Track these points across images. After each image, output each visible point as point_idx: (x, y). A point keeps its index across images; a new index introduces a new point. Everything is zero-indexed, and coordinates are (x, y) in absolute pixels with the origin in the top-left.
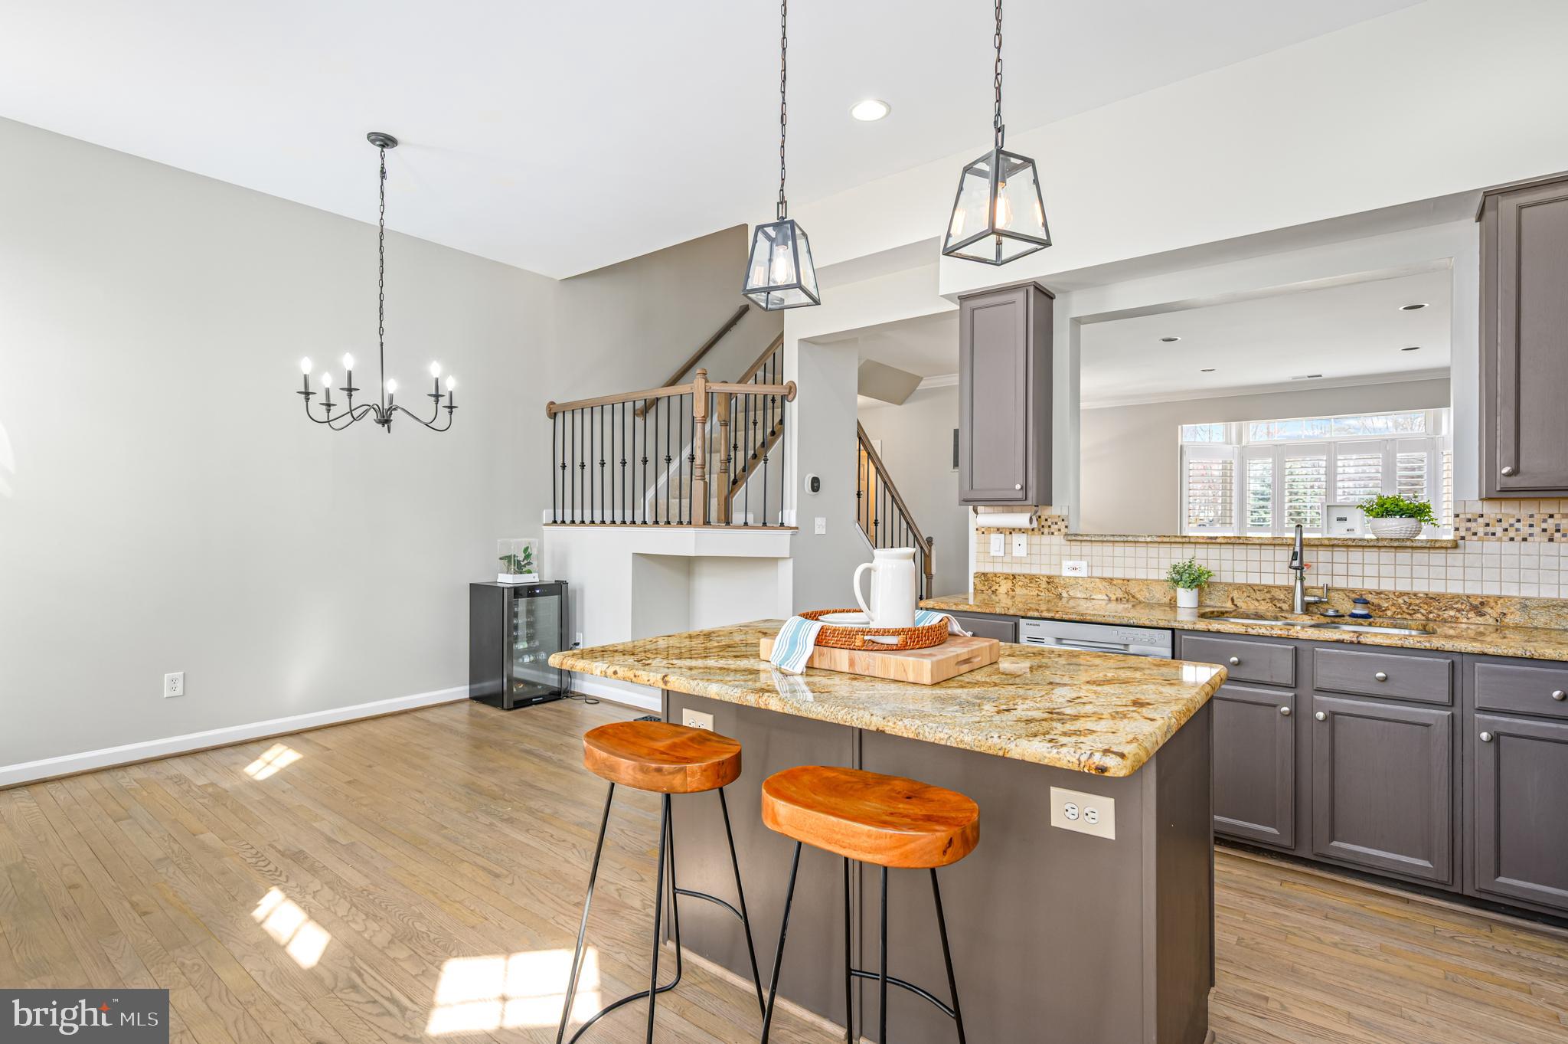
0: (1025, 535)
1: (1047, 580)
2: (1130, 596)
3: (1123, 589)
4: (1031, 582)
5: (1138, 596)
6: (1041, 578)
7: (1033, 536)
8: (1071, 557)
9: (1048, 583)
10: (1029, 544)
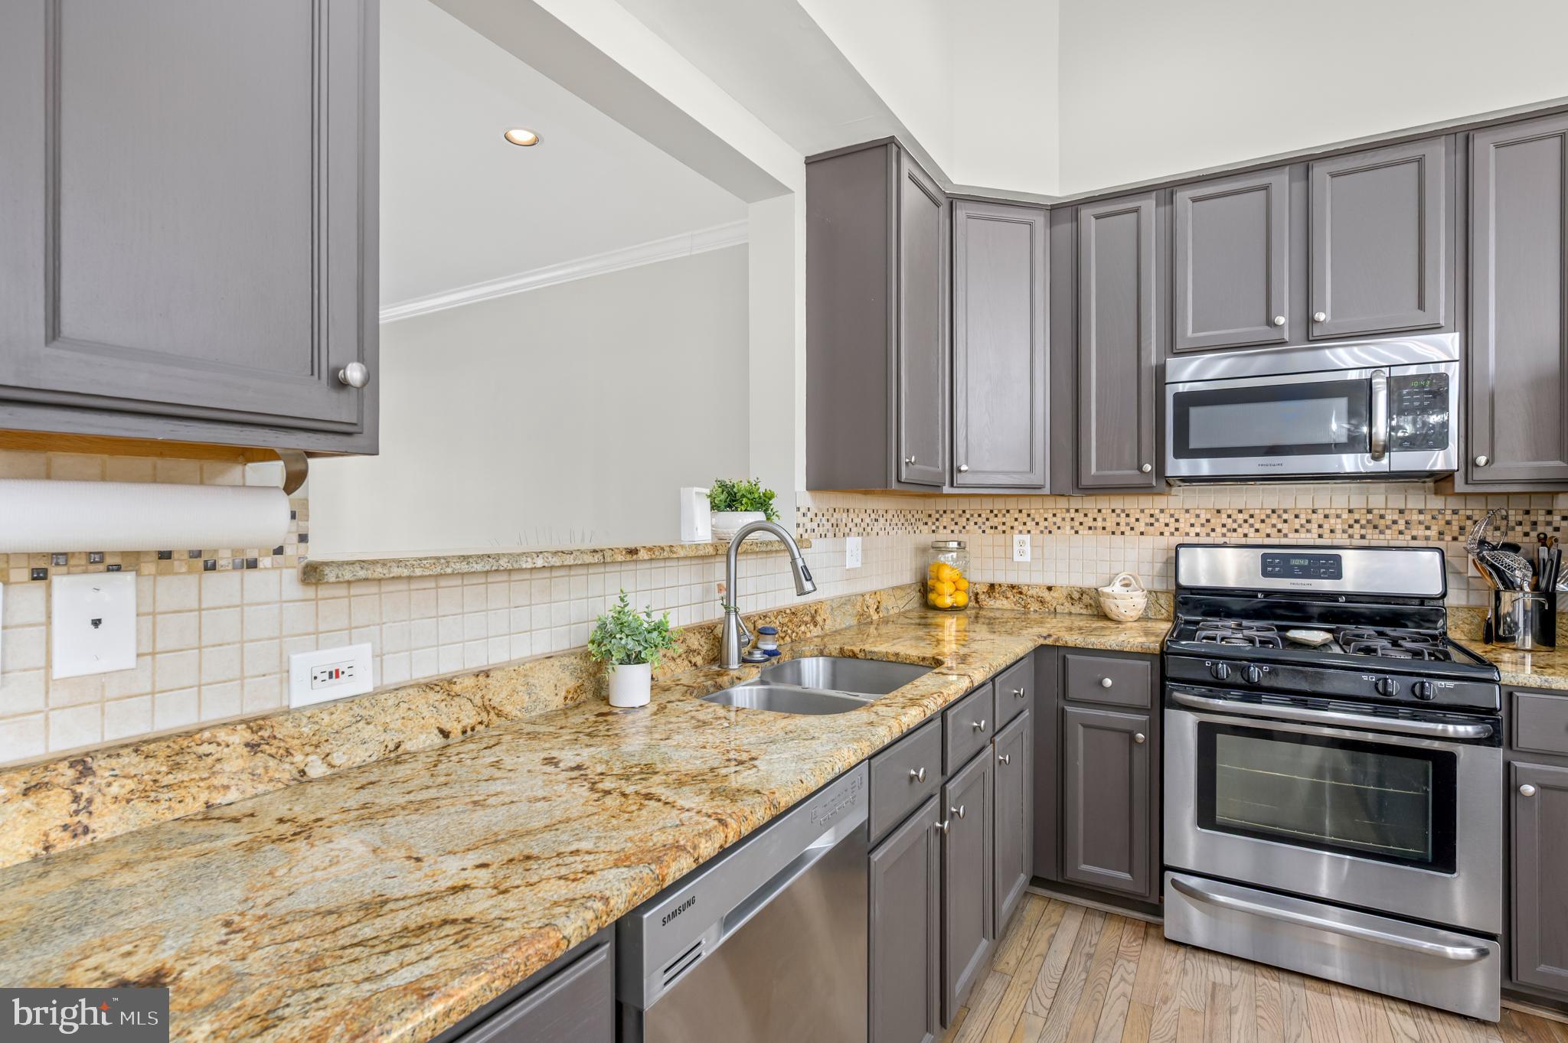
0: (128, 577)
1: (248, 736)
2: (492, 713)
3: (478, 701)
4: (176, 767)
5: (508, 709)
6: (222, 735)
7: (163, 581)
8: (317, 637)
9: (253, 747)
10: (148, 614)
